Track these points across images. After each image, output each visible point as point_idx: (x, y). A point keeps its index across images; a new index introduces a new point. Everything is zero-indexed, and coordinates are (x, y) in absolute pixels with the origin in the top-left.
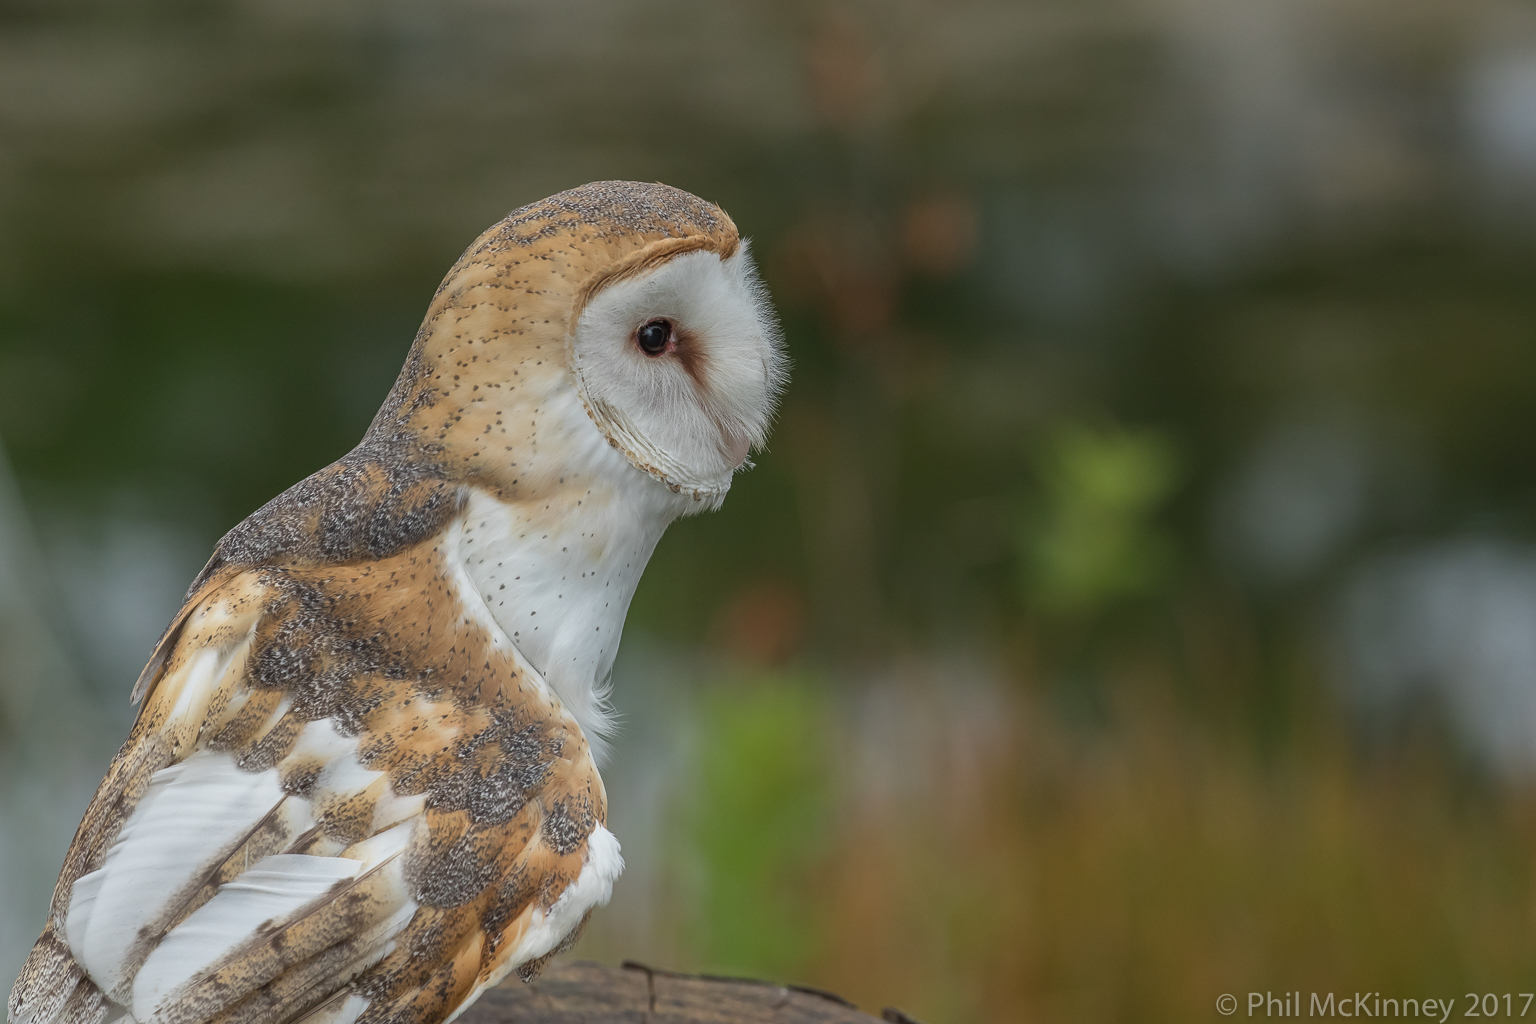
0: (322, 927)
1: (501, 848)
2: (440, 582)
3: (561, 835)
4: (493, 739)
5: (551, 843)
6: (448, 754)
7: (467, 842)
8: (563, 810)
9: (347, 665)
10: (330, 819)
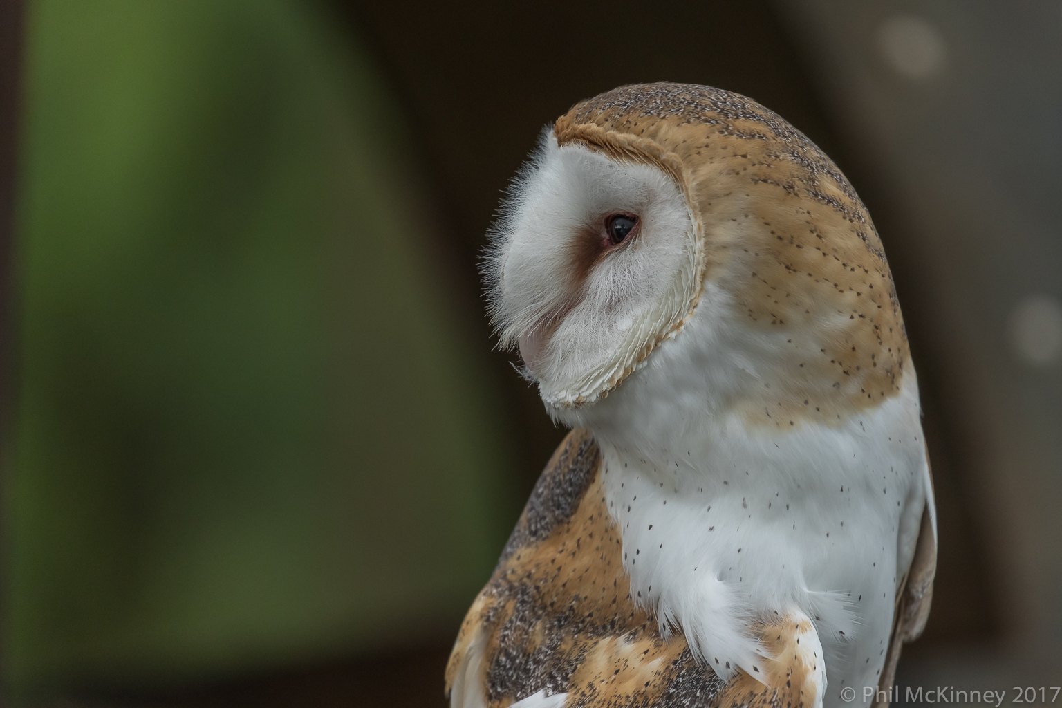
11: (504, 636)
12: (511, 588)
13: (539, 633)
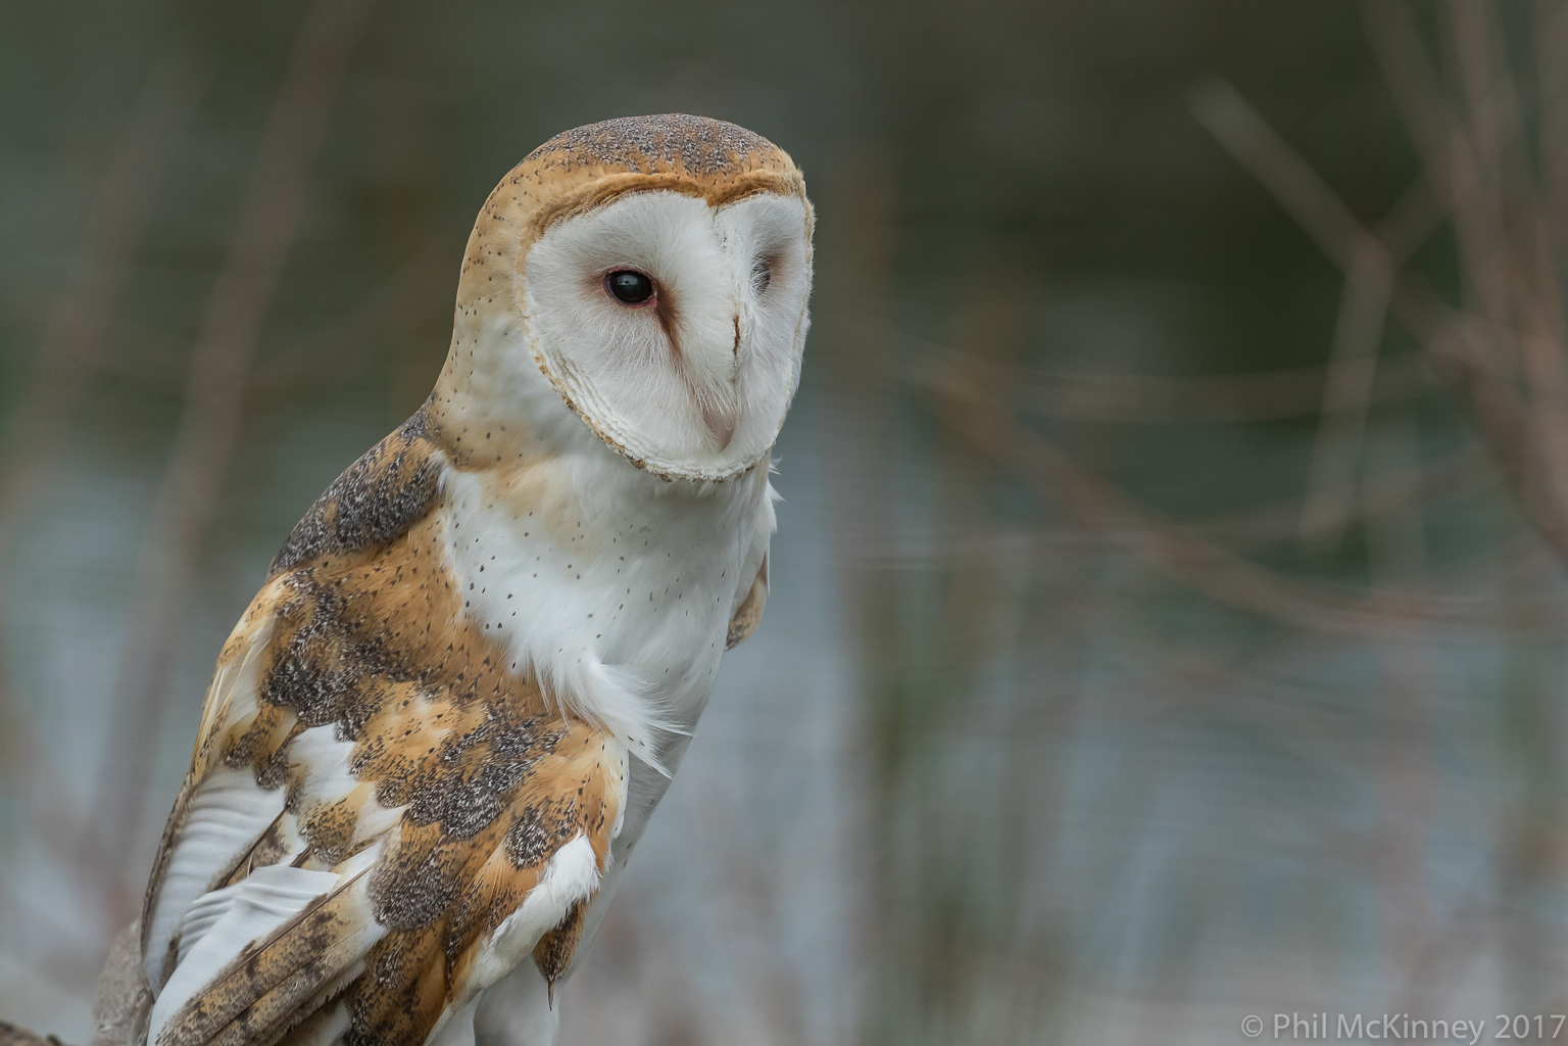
0: (288, 951)
1: (465, 863)
2: (438, 575)
3: (525, 846)
4: (483, 739)
5: (513, 855)
6: (433, 756)
7: (433, 856)
8: (535, 817)
9: (354, 668)
10: (312, 829)
11: (297, 644)
12: (315, 586)
13: (336, 656)
